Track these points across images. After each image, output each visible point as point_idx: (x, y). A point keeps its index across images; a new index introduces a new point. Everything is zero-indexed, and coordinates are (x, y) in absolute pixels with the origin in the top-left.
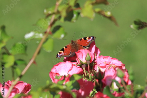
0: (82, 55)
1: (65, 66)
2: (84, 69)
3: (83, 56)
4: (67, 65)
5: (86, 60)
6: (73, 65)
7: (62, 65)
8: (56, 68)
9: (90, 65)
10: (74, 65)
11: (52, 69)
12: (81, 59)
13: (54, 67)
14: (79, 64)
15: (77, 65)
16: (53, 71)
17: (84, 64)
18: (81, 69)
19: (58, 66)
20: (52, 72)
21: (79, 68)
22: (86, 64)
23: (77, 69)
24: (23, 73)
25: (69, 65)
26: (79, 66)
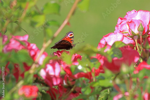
0: (134, 26)
1: (116, 37)
2: (136, 41)
3: (136, 27)
4: (118, 36)
5: (138, 30)
6: (124, 36)
7: (112, 36)
8: (106, 39)
9: (142, 37)
10: (126, 36)
11: (101, 39)
12: (133, 30)
13: (103, 38)
14: (131, 36)
15: (129, 36)
16: (103, 42)
17: (136, 35)
18: (132, 40)
19: (108, 37)
20: (101, 43)
21: (130, 40)
22: (138, 36)
23: (129, 40)
24: (56, 35)
25: (120, 36)
26: (131, 37)
